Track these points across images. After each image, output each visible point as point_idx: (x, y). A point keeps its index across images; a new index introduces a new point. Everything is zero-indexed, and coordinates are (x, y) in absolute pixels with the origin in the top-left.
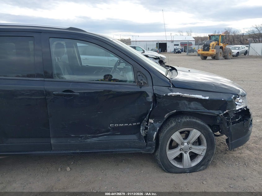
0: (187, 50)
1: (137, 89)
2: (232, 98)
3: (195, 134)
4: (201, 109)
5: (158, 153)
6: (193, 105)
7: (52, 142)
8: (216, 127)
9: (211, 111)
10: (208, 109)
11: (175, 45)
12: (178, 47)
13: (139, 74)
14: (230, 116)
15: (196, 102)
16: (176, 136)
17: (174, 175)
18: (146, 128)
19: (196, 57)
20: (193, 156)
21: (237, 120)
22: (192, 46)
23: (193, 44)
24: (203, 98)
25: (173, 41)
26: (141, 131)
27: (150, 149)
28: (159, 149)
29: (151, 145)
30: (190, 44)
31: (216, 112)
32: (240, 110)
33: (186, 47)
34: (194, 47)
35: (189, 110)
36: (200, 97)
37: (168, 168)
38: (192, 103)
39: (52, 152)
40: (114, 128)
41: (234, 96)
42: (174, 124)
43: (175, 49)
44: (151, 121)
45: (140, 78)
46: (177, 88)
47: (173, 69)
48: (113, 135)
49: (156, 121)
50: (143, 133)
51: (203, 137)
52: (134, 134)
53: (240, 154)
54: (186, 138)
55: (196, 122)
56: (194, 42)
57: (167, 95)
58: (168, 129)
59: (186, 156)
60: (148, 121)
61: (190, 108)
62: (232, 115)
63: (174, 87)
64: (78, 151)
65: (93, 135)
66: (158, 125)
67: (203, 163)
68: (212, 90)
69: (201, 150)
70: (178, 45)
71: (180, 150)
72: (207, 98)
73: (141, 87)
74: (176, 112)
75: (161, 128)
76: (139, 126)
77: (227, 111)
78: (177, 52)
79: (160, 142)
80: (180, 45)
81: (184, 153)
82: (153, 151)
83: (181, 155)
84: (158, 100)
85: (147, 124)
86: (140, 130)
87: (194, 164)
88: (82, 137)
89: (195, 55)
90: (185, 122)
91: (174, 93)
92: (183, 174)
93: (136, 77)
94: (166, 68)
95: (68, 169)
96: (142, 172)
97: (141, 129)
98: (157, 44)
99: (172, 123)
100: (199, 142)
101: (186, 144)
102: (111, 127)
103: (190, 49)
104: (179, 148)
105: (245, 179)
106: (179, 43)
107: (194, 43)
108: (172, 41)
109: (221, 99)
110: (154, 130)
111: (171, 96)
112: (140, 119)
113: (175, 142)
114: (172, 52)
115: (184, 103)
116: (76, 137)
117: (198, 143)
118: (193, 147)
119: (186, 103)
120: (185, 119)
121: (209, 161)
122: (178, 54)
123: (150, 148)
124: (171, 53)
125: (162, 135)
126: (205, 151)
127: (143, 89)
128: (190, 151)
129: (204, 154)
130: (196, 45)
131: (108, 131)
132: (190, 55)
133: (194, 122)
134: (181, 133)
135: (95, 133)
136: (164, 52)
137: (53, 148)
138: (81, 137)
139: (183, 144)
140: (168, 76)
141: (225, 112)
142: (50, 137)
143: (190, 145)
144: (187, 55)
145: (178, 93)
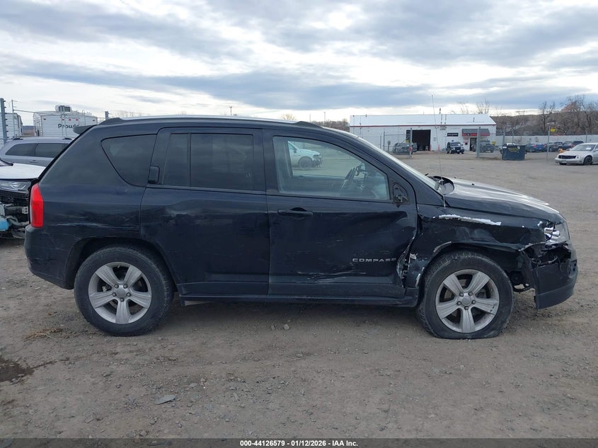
0: (477, 148)
1: (393, 208)
2: (538, 225)
3: (481, 279)
4: (490, 241)
5: (422, 306)
6: (477, 234)
7: (270, 281)
8: (517, 277)
9: (505, 244)
10: (501, 242)
11: (449, 135)
12: (455, 139)
13: (396, 186)
14: (537, 253)
15: (482, 230)
16: (451, 282)
17: (448, 340)
18: (405, 268)
19: (498, 162)
20: (478, 315)
21: (550, 262)
22: (489, 138)
23: (491, 132)
24: (493, 223)
25: (445, 126)
26: (398, 270)
27: (411, 300)
28: (425, 300)
29: (411, 294)
30: (486, 133)
31: (514, 246)
32: (554, 247)
33: (476, 139)
34: (494, 139)
35: (471, 241)
36: (488, 222)
37: (437, 331)
38: (476, 232)
39: (268, 297)
40: (358, 265)
41: (541, 222)
42: (447, 263)
43: (449, 144)
44: (413, 256)
45: (397, 193)
46: (453, 207)
47: (447, 181)
48: (356, 275)
49: (421, 257)
50: (400, 273)
51: (493, 284)
52: (387, 275)
53: (559, 321)
54: (466, 286)
55: (482, 260)
56: (495, 128)
57: (437, 218)
58: (438, 270)
59: (467, 315)
60: (407, 257)
61: (472, 239)
62: (539, 253)
63: (448, 206)
64: (305, 297)
65: (327, 274)
66: (423, 264)
67: (494, 326)
68: (506, 213)
69: (490, 306)
70: (456, 135)
71: (457, 304)
72: (499, 224)
73: (398, 206)
74: (452, 244)
75: (428, 268)
76: (395, 264)
77: (530, 245)
78: (454, 150)
79: (426, 289)
80: (460, 134)
81: (463, 308)
82: (415, 303)
83: (459, 311)
84: (425, 225)
85: (407, 262)
86: (396, 268)
87: (479, 327)
88: (312, 275)
89: (496, 159)
90: (464, 260)
91: (449, 216)
92: (461, 340)
93: (391, 191)
94: (435, 180)
95: (286, 326)
96: (398, 334)
97: (398, 267)
98: (408, 132)
99: (444, 261)
100: (486, 292)
101: (466, 294)
102: (353, 262)
103: (484, 144)
104: (456, 300)
105: (559, 348)
106: (459, 131)
107: (493, 130)
108: (443, 127)
109: (520, 226)
110: (417, 269)
111: (444, 219)
112: (397, 254)
113: (450, 290)
114: (443, 150)
115: (464, 231)
116: (303, 275)
117: (485, 295)
118: (477, 300)
119: (467, 230)
120: (465, 256)
121: (503, 322)
122: (456, 156)
123: (411, 298)
124: (439, 152)
125: (429, 279)
126: (496, 308)
127: (401, 209)
128: (474, 306)
129: (495, 311)
130: (498, 134)
131: (349, 268)
132: (483, 158)
133: (479, 260)
134: (459, 277)
135: (330, 271)
136: (424, 149)
137: (270, 291)
138: (310, 276)
139: (461, 294)
140: (438, 191)
141: (527, 246)
142: (268, 274)
143: (473, 297)
144: (478, 158)
145: (454, 216)
